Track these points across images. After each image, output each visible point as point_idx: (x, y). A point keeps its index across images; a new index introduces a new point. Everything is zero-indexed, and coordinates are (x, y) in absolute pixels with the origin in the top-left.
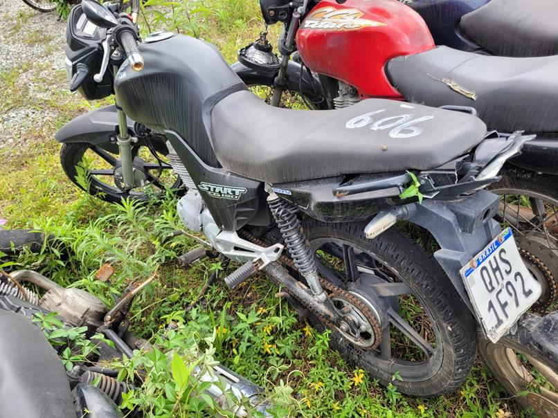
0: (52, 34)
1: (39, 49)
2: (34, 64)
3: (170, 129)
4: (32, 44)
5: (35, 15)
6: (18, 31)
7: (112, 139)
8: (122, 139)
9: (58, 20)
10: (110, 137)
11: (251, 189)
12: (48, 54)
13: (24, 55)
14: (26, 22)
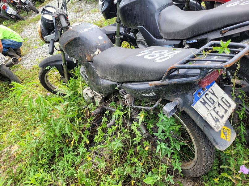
0: (84, 8)
1: (79, 14)
2: (77, 20)
3: (140, 25)
4: (76, 13)
5: (77, 2)
6: (71, 8)
7: (113, 37)
8: (117, 37)
9: (86, 3)
10: (113, 36)
11: (176, 44)
12: (82, 16)
13: (73, 17)
14: (73, 5)
